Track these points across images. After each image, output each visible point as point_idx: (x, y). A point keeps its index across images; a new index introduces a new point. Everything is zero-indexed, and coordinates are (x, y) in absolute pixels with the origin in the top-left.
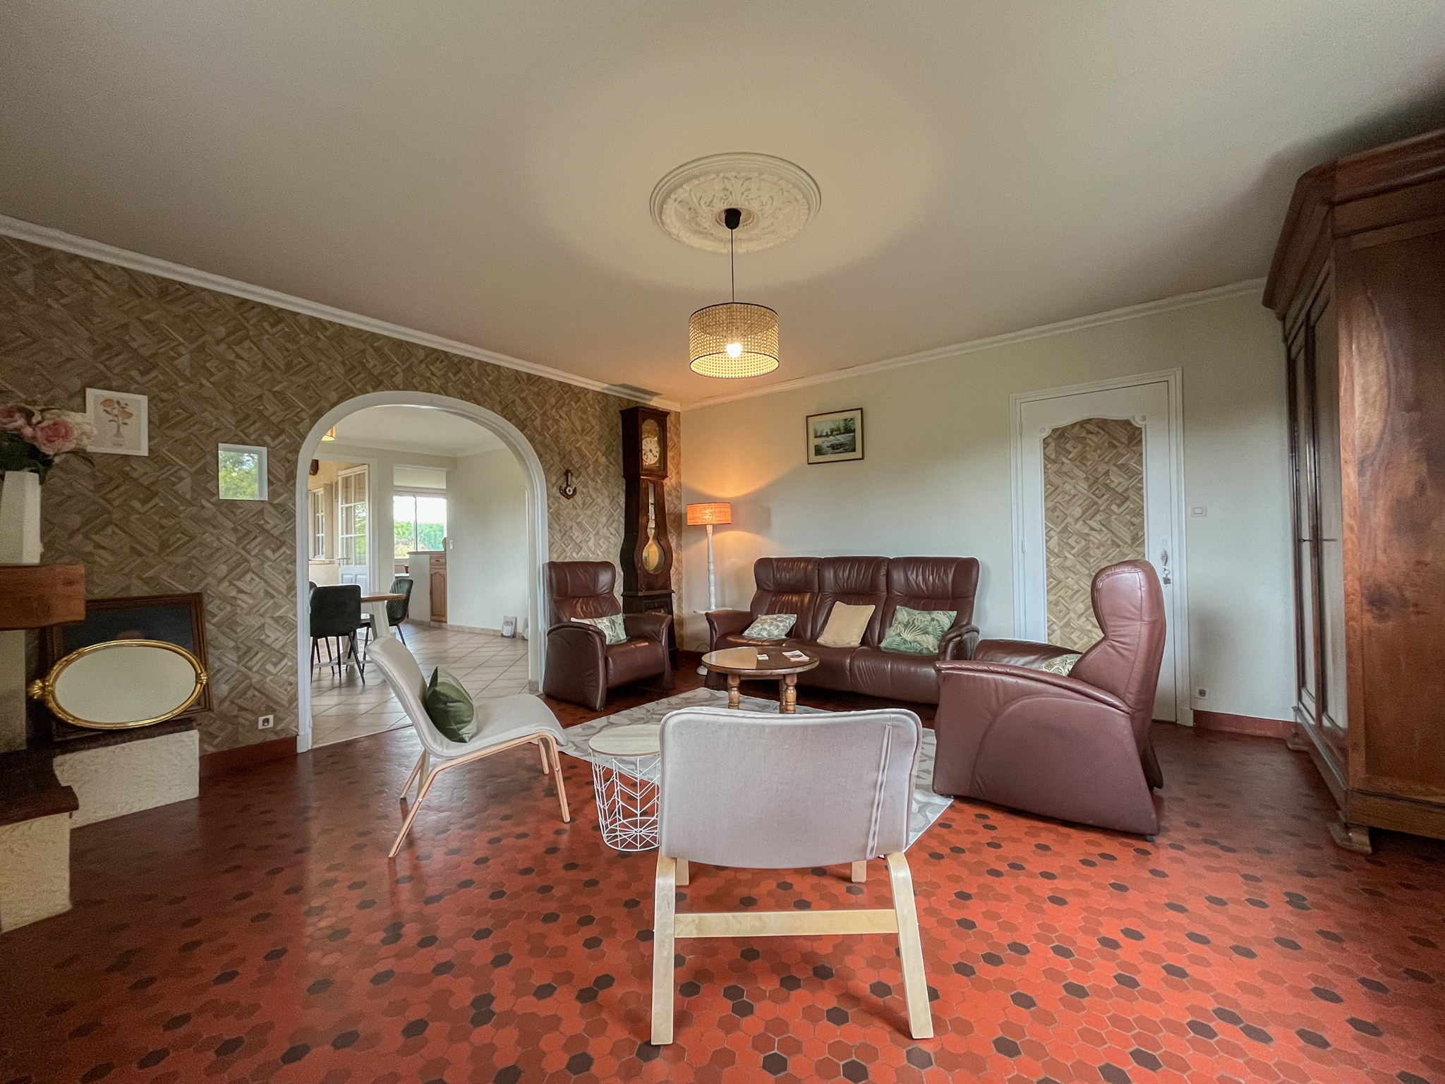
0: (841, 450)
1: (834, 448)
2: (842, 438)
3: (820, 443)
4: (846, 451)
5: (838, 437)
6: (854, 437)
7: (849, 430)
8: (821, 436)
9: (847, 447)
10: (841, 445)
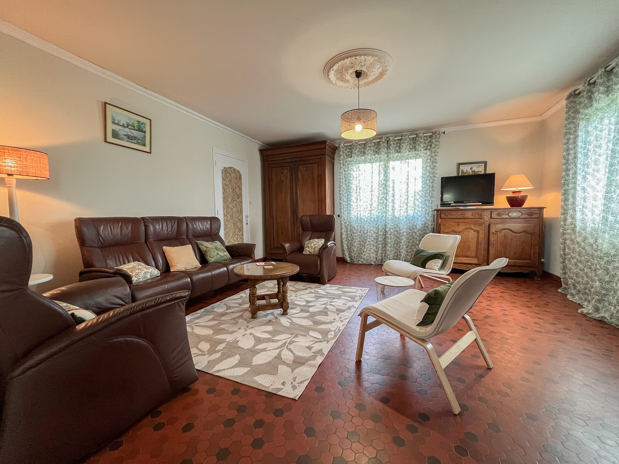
0: (135, 141)
1: (130, 138)
2: (136, 133)
3: (118, 130)
4: (138, 143)
5: (133, 131)
6: (145, 136)
7: (140, 129)
8: (118, 124)
9: (139, 141)
10: (135, 138)
